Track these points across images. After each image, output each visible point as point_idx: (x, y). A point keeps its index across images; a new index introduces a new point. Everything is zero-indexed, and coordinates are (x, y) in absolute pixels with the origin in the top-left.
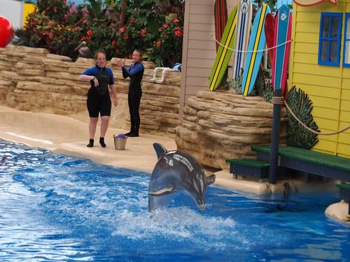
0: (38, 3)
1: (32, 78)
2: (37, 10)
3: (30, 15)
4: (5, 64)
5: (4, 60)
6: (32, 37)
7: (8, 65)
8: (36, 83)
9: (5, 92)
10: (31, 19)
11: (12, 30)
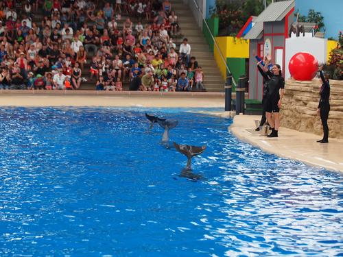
0: (340, 40)
1: (336, 108)
2: (339, 46)
3: (333, 51)
4: (312, 95)
5: (311, 92)
6: (336, 71)
7: (315, 96)
8: (340, 112)
9: (312, 121)
10: (334, 54)
11: (317, 65)
